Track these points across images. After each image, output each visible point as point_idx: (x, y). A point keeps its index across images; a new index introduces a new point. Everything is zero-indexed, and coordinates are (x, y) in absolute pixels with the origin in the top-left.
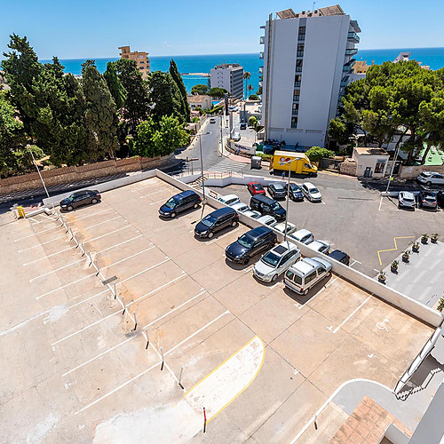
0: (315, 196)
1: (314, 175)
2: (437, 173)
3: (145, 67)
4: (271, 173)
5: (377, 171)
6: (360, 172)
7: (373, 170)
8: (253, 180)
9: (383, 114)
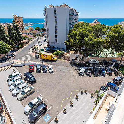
0: (51, 71)
1: (56, 61)
2: (94, 60)
3: (21, 21)
4: (41, 60)
5: (76, 59)
6: (71, 59)
7: (75, 59)
8: (32, 64)
9: (75, 41)
